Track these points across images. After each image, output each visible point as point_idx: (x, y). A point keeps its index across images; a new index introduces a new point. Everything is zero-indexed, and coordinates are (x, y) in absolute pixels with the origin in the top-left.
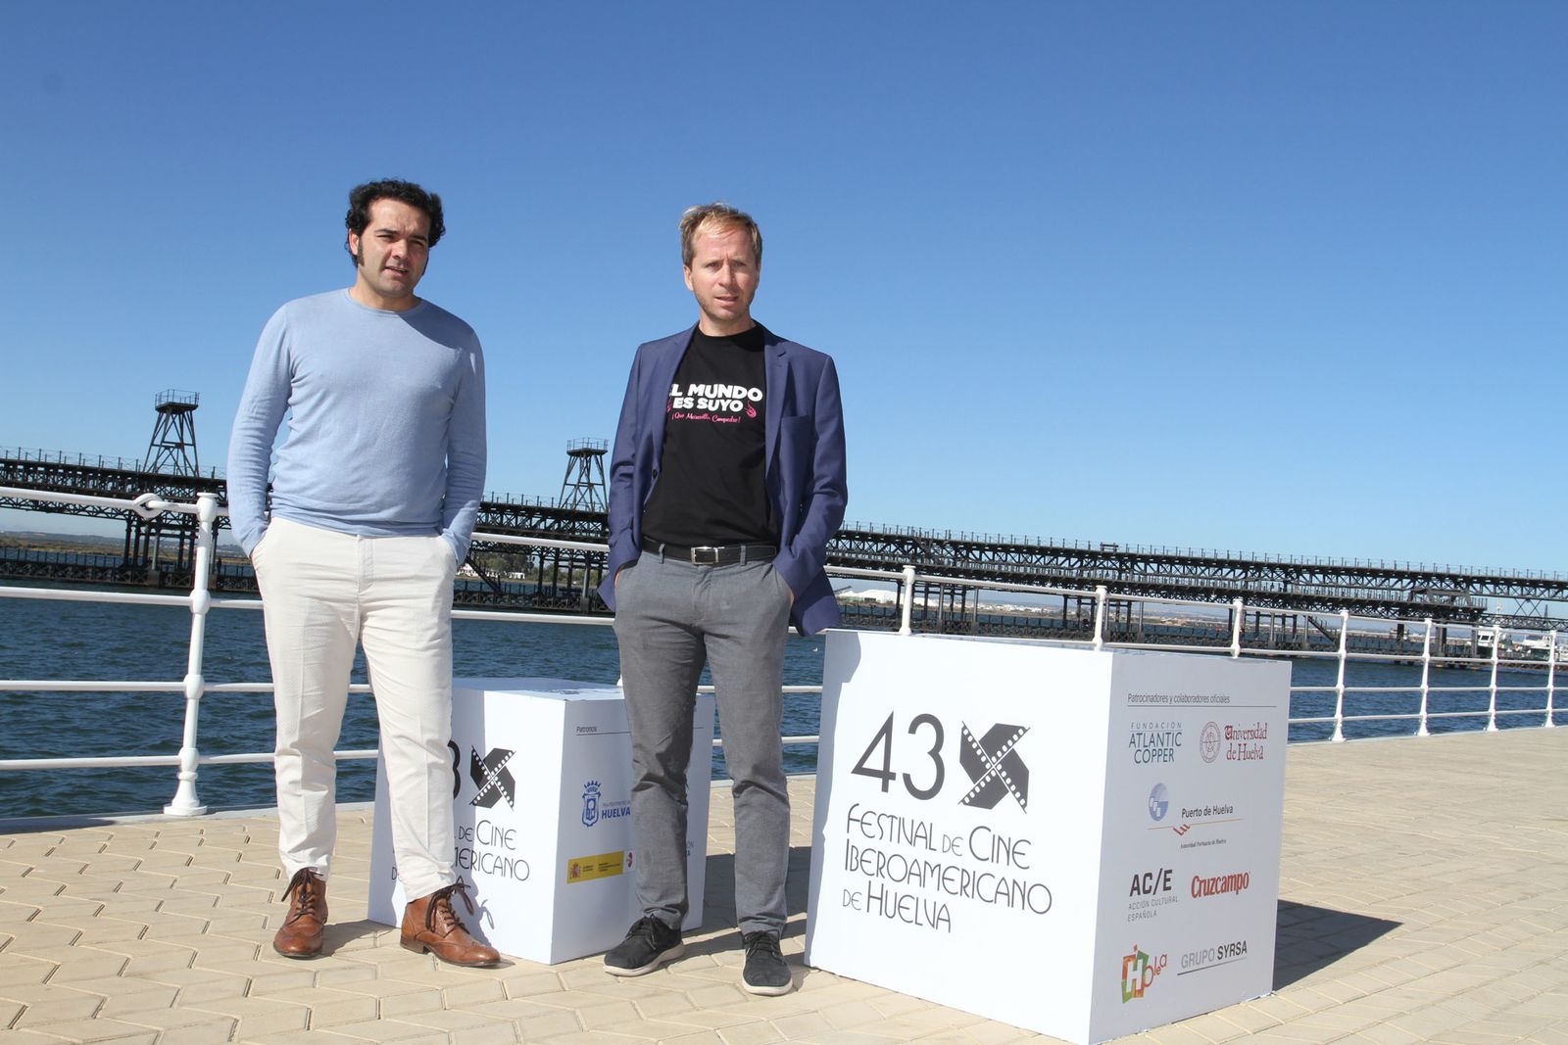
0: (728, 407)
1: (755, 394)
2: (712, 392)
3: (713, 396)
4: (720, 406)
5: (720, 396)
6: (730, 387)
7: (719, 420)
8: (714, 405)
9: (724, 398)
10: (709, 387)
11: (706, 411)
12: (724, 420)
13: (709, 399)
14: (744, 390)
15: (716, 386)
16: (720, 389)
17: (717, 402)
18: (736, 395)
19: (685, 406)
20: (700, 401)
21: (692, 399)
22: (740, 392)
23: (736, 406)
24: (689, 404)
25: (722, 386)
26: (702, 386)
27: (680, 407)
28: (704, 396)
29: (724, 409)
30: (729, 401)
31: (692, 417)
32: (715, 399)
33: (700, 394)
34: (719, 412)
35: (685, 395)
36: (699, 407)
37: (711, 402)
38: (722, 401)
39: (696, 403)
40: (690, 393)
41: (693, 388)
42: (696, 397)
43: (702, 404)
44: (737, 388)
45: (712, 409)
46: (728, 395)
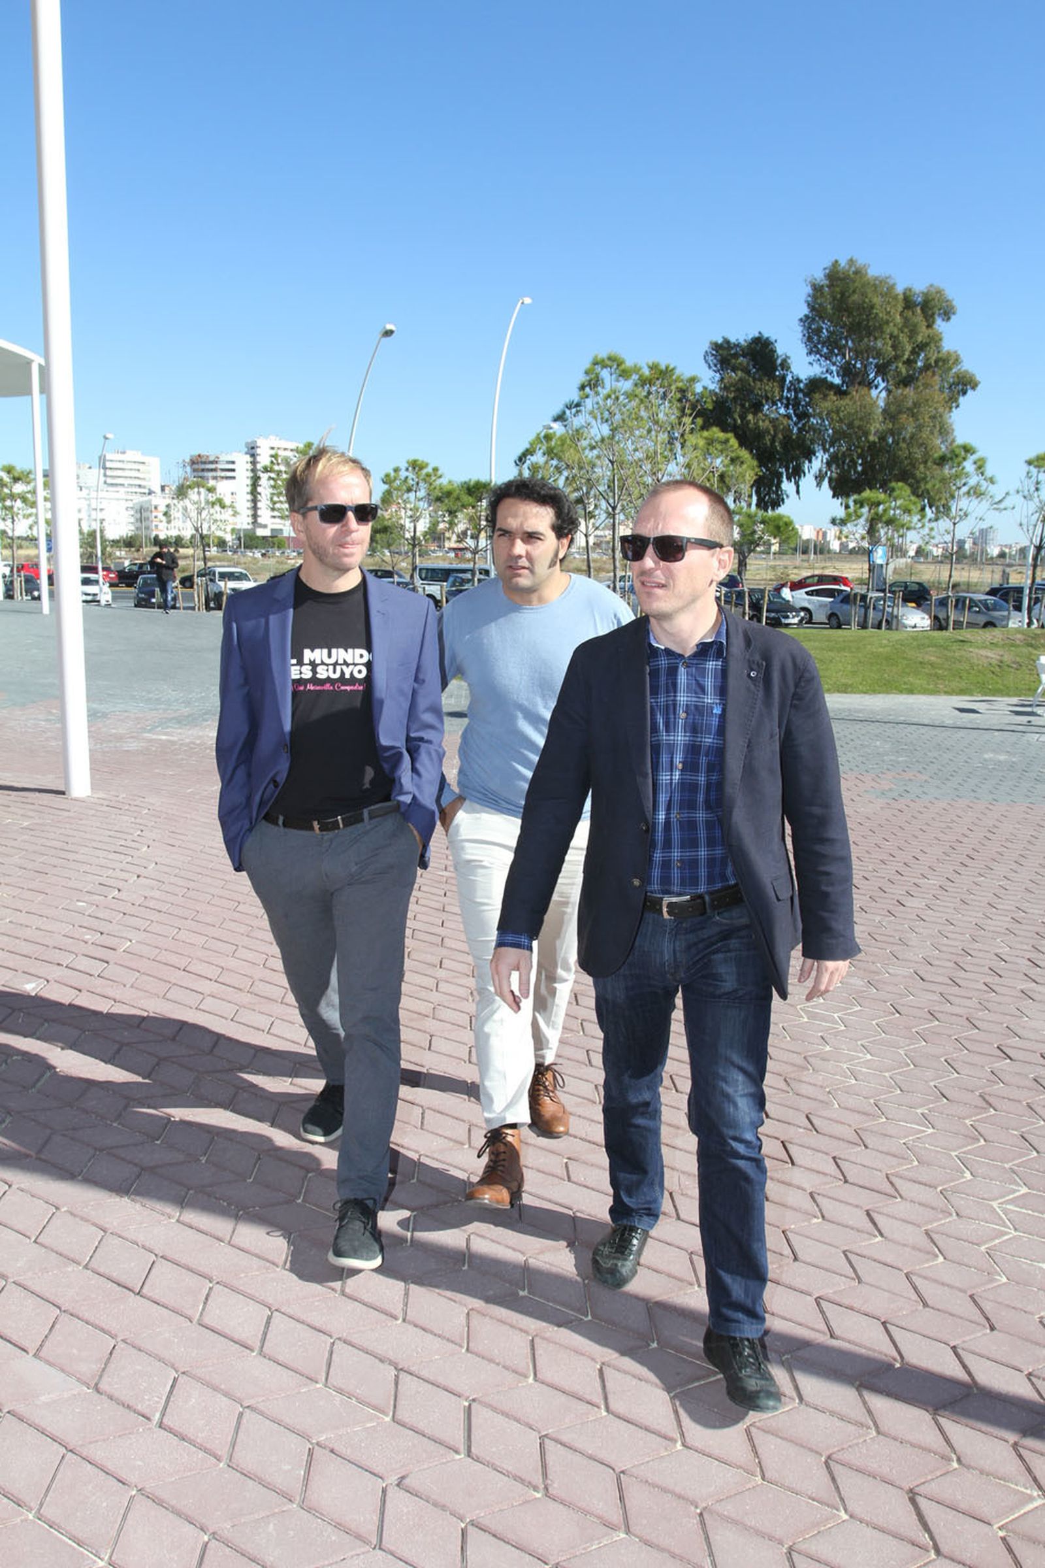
0: (352, 674)
2: (330, 656)
3: (332, 661)
4: (343, 673)
5: (341, 661)
6: (350, 651)
7: (342, 688)
8: (334, 672)
9: (346, 663)
10: (325, 651)
11: (328, 679)
12: (348, 688)
13: (327, 665)
15: (334, 651)
16: (340, 654)
17: (338, 668)
18: (358, 660)
19: (303, 676)
20: (320, 669)
21: (310, 668)
22: (361, 656)
23: (360, 672)
24: (307, 673)
25: (341, 651)
26: (317, 651)
27: (298, 677)
28: (323, 663)
29: (347, 676)
30: (351, 667)
31: (312, 688)
32: (335, 664)
33: (318, 661)
34: (342, 679)
35: (300, 663)
36: (318, 676)
37: (331, 668)
38: (344, 667)
39: (314, 671)
40: (306, 661)
41: (308, 654)
42: (314, 665)
43: (322, 673)
44: (359, 651)
45: (333, 676)
46: (350, 661)
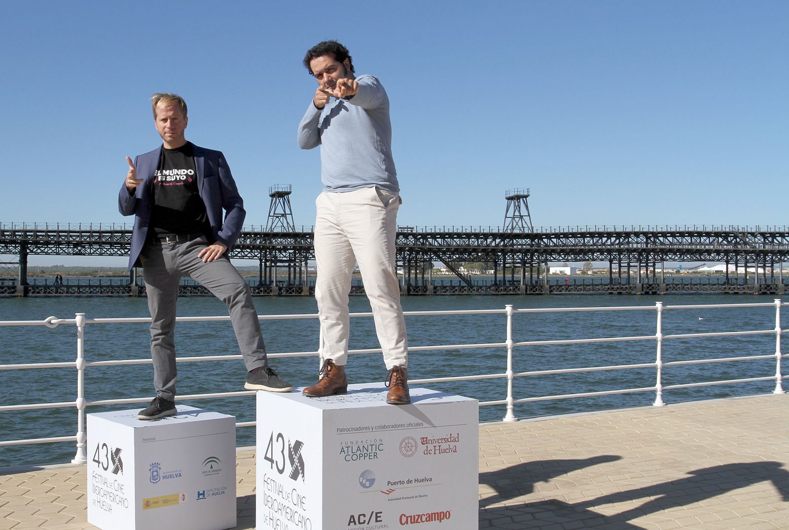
0: (180, 178)
1: (191, 172)
3: (173, 174)
4: (176, 178)
6: (180, 170)
7: (176, 184)
9: (177, 174)
10: (171, 171)
11: (171, 181)
12: (179, 184)
14: (185, 171)
17: (175, 176)
18: (182, 173)
20: (168, 177)
22: (184, 172)
23: (183, 177)
24: (164, 178)
25: (177, 170)
26: (168, 171)
28: (169, 175)
29: (178, 179)
30: (179, 176)
31: (166, 184)
34: (176, 181)
36: (167, 180)
37: (172, 177)
38: (177, 176)
39: (166, 178)
40: (164, 174)
41: (164, 172)
42: (166, 176)
43: (169, 179)
44: (183, 170)
45: (173, 180)
46: (179, 173)
